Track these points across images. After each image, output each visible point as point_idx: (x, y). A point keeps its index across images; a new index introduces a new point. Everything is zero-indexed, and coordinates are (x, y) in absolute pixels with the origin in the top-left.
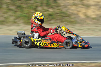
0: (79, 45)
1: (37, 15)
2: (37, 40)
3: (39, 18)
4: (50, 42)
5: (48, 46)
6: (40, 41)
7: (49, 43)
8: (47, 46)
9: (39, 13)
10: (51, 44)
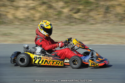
0: (91, 64)
2: (35, 57)
6: (39, 57)
7: (50, 61)
10: (54, 62)
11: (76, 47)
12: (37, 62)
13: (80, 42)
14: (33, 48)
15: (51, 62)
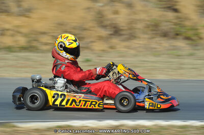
0: (148, 104)
1: (62, 40)
2: (55, 94)
3: (68, 47)
4: (83, 98)
5: (79, 107)
7: (80, 101)
8: (77, 105)
9: (67, 35)
10: (86, 102)
11: (122, 77)
12: (58, 103)
13: (129, 69)
14: (50, 80)
15: (82, 103)
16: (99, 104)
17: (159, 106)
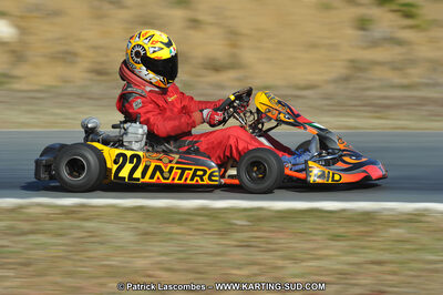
1: (141, 41)
2: (119, 155)
4: (177, 163)
5: (169, 181)
7: (172, 168)
8: (165, 178)
14: (114, 127)
16: (211, 175)
17: (337, 177)
